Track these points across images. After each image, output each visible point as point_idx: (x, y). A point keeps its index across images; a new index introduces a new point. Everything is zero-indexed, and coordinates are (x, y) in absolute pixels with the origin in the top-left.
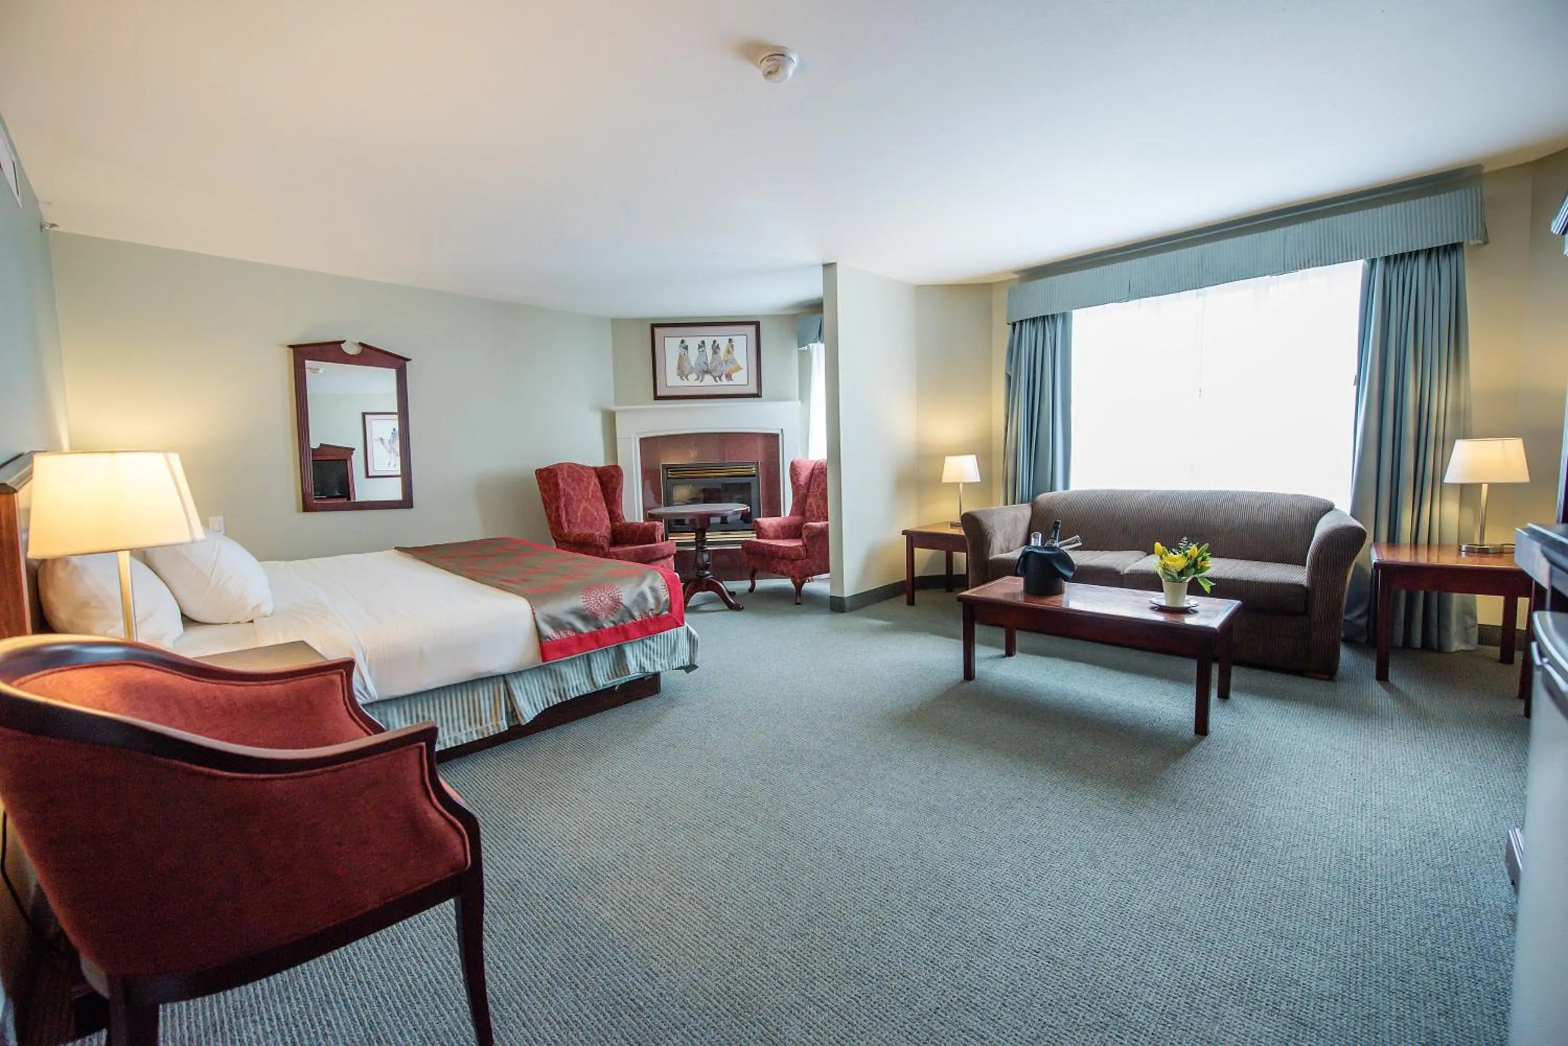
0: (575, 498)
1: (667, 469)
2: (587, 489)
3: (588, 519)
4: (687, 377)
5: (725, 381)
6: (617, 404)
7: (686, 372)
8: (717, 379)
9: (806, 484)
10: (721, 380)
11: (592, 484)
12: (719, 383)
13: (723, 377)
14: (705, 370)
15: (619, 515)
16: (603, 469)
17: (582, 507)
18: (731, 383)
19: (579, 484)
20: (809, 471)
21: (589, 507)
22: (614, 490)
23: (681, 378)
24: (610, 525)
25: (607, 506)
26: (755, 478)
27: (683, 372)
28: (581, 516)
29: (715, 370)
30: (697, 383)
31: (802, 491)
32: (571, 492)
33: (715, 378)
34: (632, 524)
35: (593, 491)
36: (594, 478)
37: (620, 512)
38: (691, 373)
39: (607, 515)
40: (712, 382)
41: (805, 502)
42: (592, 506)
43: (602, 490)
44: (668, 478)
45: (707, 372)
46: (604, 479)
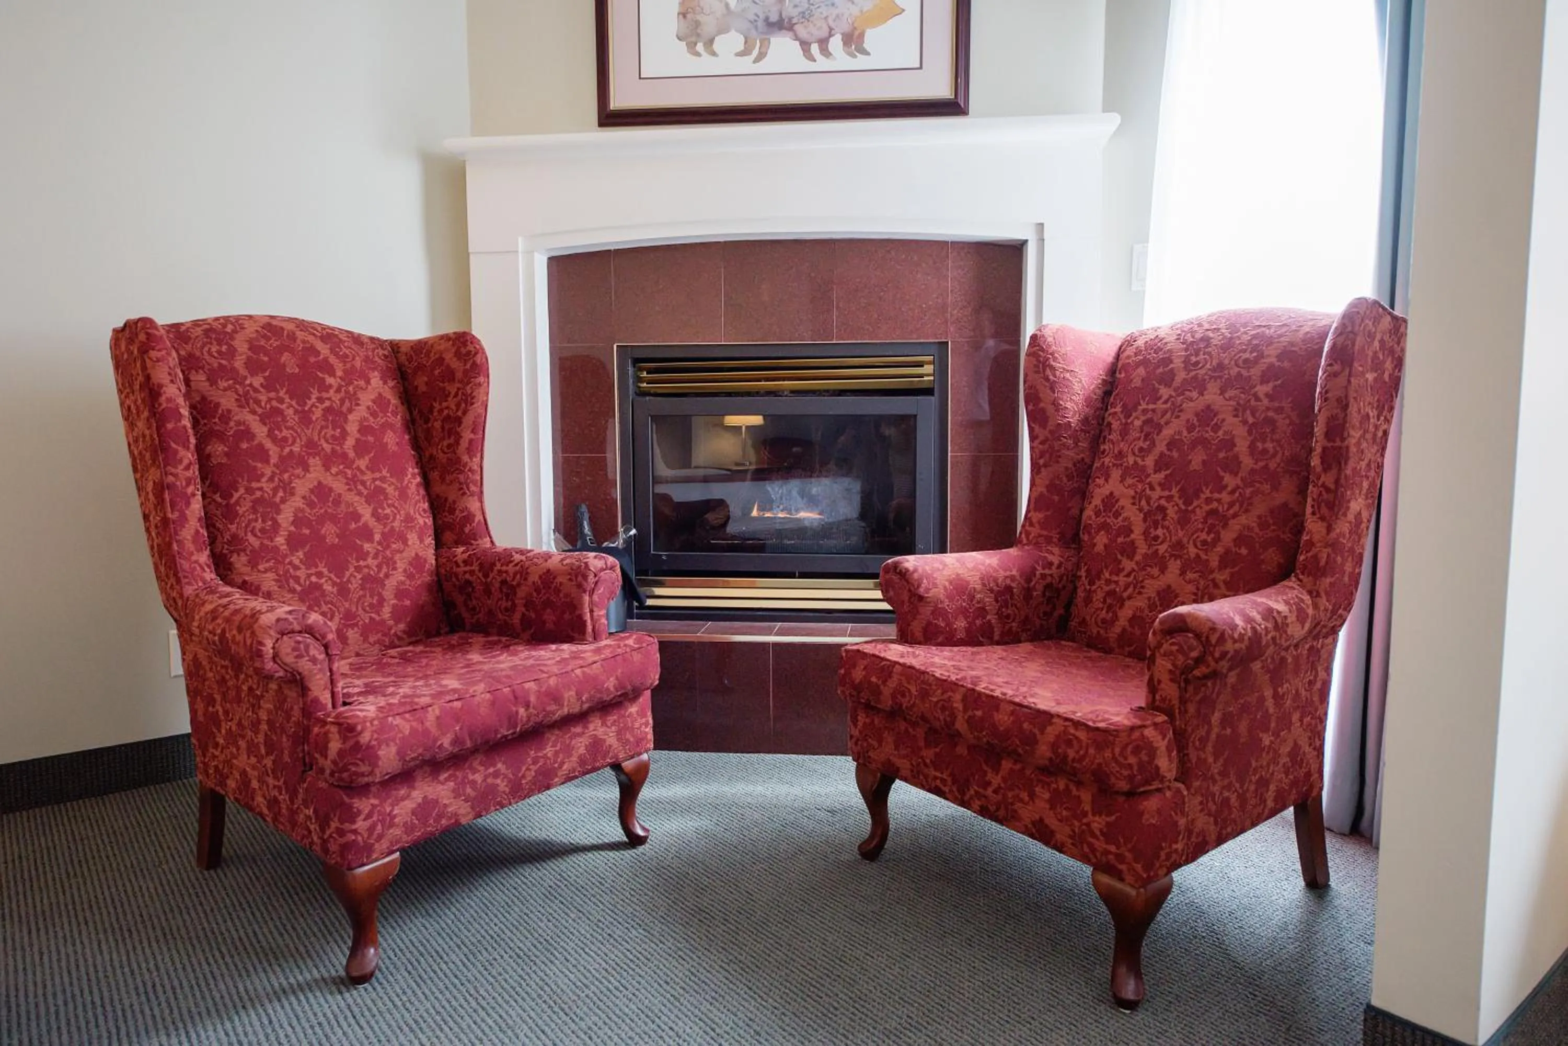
0: (274, 451)
1: (636, 361)
2: (336, 416)
3: (330, 532)
4: (710, 43)
5: (840, 58)
6: (478, 129)
7: (709, 24)
8: (815, 49)
9: (1085, 421)
10: (825, 52)
11: (366, 399)
12: (822, 63)
13: (836, 44)
14: (774, 18)
15: (469, 518)
16: (420, 347)
17: (302, 487)
18: (861, 62)
19: (301, 396)
20: (1099, 372)
21: (338, 486)
22: (453, 424)
23: (691, 47)
24: (430, 555)
25: (427, 484)
26: (933, 400)
27: (697, 24)
28: (298, 521)
29: (806, 16)
30: (746, 65)
31: (1070, 455)
32: (260, 431)
33: (805, 45)
34: (506, 556)
35: (364, 429)
36: (376, 380)
37: (474, 505)
38: (723, 30)
39: (425, 520)
40: (800, 63)
41: (1083, 494)
42: (353, 482)
43: (410, 425)
44: (642, 393)
45: (781, 25)
46: (421, 381)
